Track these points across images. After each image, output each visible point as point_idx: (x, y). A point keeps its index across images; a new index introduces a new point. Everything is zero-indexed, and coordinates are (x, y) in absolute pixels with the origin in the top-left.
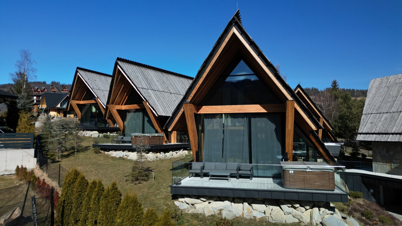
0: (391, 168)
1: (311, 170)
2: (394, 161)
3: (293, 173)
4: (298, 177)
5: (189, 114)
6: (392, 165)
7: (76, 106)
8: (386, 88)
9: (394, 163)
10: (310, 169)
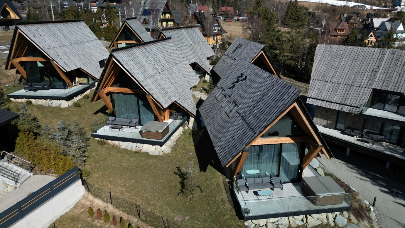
0: (327, 123)
2: (330, 119)
6: (328, 121)
7: (18, 65)
8: (330, 56)
9: (329, 121)
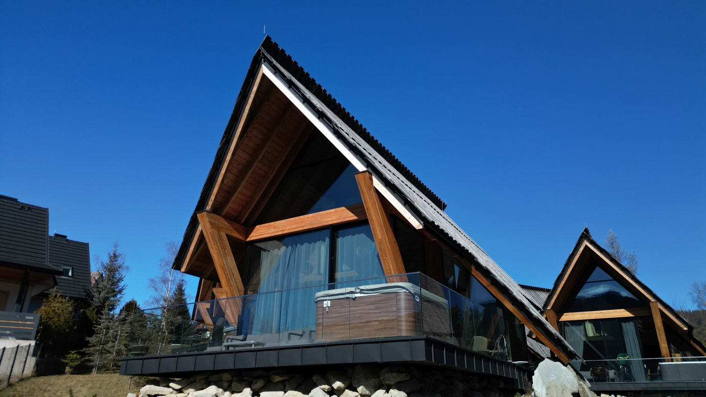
1: (362, 295)
3: (329, 305)
4: (337, 315)
5: (210, 233)
10: (360, 293)
